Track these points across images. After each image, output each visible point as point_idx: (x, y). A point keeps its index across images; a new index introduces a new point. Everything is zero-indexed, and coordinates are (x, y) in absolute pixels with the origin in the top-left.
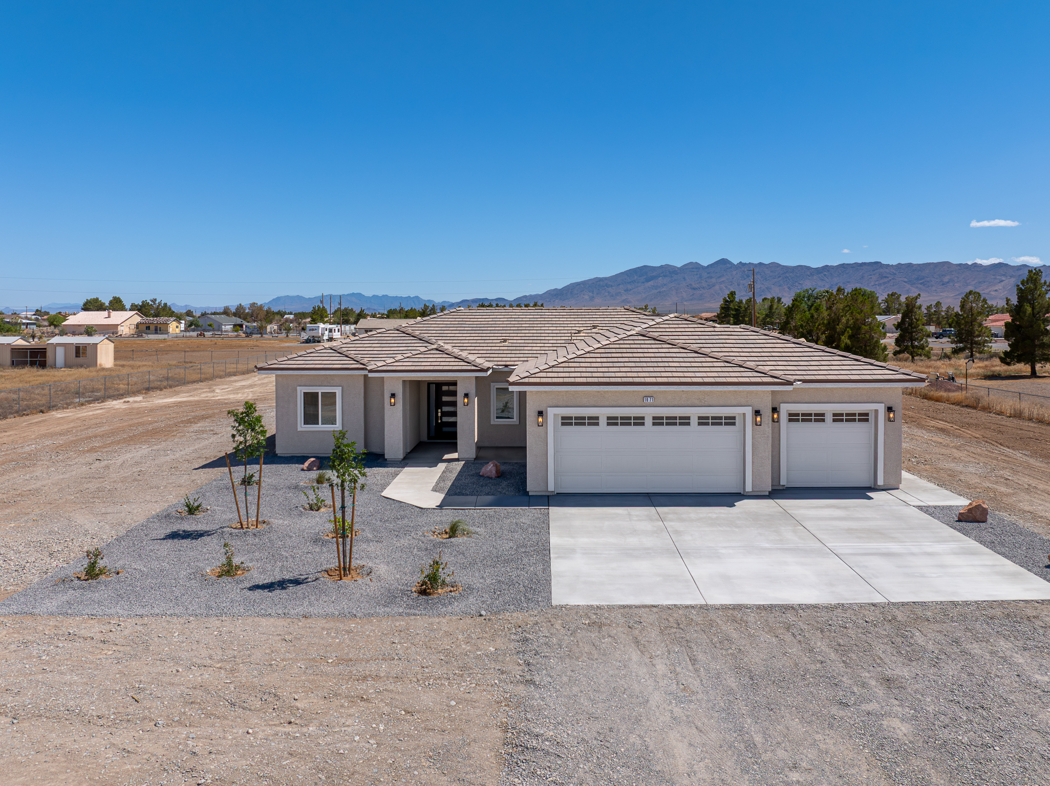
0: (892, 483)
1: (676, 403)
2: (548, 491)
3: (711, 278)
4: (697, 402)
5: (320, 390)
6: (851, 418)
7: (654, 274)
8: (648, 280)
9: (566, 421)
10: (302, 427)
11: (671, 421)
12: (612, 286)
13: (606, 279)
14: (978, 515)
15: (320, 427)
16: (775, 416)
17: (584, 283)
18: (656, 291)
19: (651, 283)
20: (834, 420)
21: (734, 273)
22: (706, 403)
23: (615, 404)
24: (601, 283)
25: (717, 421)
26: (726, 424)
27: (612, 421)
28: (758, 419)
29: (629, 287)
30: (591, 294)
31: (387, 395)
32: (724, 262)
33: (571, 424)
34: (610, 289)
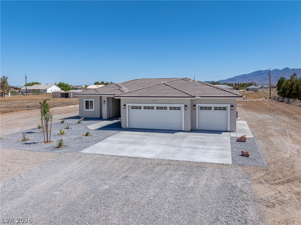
0: (233, 130)
1: (162, 103)
2: (126, 127)
3: (282, 74)
4: (168, 103)
5: (89, 100)
6: (220, 109)
7: (263, 73)
8: (261, 75)
9: (133, 108)
10: (85, 110)
11: (162, 108)
12: (249, 77)
13: (247, 75)
14: (243, 139)
15: (89, 110)
16: (194, 107)
17: (239, 76)
18: (263, 78)
19: (262, 76)
20: (215, 109)
21: (291, 72)
22: (171, 103)
23: (144, 103)
24: (245, 76)
25: (175, 108)
26: (178, 109)
27: (145, 108)
28: (186, 108)
29: (254, 77)
30: (242, 79)
31: (103, 101)
32: (287, 69)
33: (134, 108)
34: (248, 78)
